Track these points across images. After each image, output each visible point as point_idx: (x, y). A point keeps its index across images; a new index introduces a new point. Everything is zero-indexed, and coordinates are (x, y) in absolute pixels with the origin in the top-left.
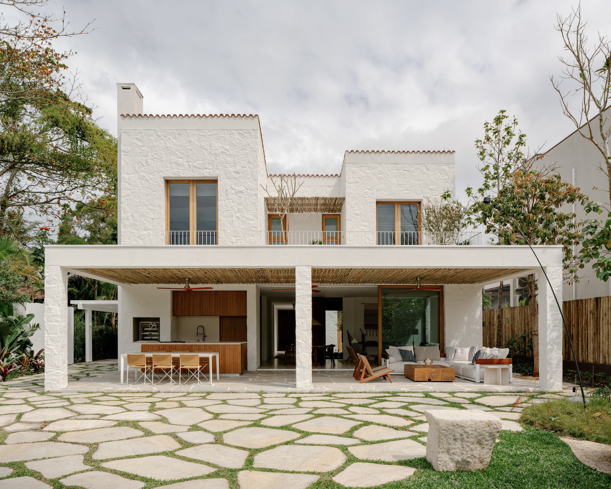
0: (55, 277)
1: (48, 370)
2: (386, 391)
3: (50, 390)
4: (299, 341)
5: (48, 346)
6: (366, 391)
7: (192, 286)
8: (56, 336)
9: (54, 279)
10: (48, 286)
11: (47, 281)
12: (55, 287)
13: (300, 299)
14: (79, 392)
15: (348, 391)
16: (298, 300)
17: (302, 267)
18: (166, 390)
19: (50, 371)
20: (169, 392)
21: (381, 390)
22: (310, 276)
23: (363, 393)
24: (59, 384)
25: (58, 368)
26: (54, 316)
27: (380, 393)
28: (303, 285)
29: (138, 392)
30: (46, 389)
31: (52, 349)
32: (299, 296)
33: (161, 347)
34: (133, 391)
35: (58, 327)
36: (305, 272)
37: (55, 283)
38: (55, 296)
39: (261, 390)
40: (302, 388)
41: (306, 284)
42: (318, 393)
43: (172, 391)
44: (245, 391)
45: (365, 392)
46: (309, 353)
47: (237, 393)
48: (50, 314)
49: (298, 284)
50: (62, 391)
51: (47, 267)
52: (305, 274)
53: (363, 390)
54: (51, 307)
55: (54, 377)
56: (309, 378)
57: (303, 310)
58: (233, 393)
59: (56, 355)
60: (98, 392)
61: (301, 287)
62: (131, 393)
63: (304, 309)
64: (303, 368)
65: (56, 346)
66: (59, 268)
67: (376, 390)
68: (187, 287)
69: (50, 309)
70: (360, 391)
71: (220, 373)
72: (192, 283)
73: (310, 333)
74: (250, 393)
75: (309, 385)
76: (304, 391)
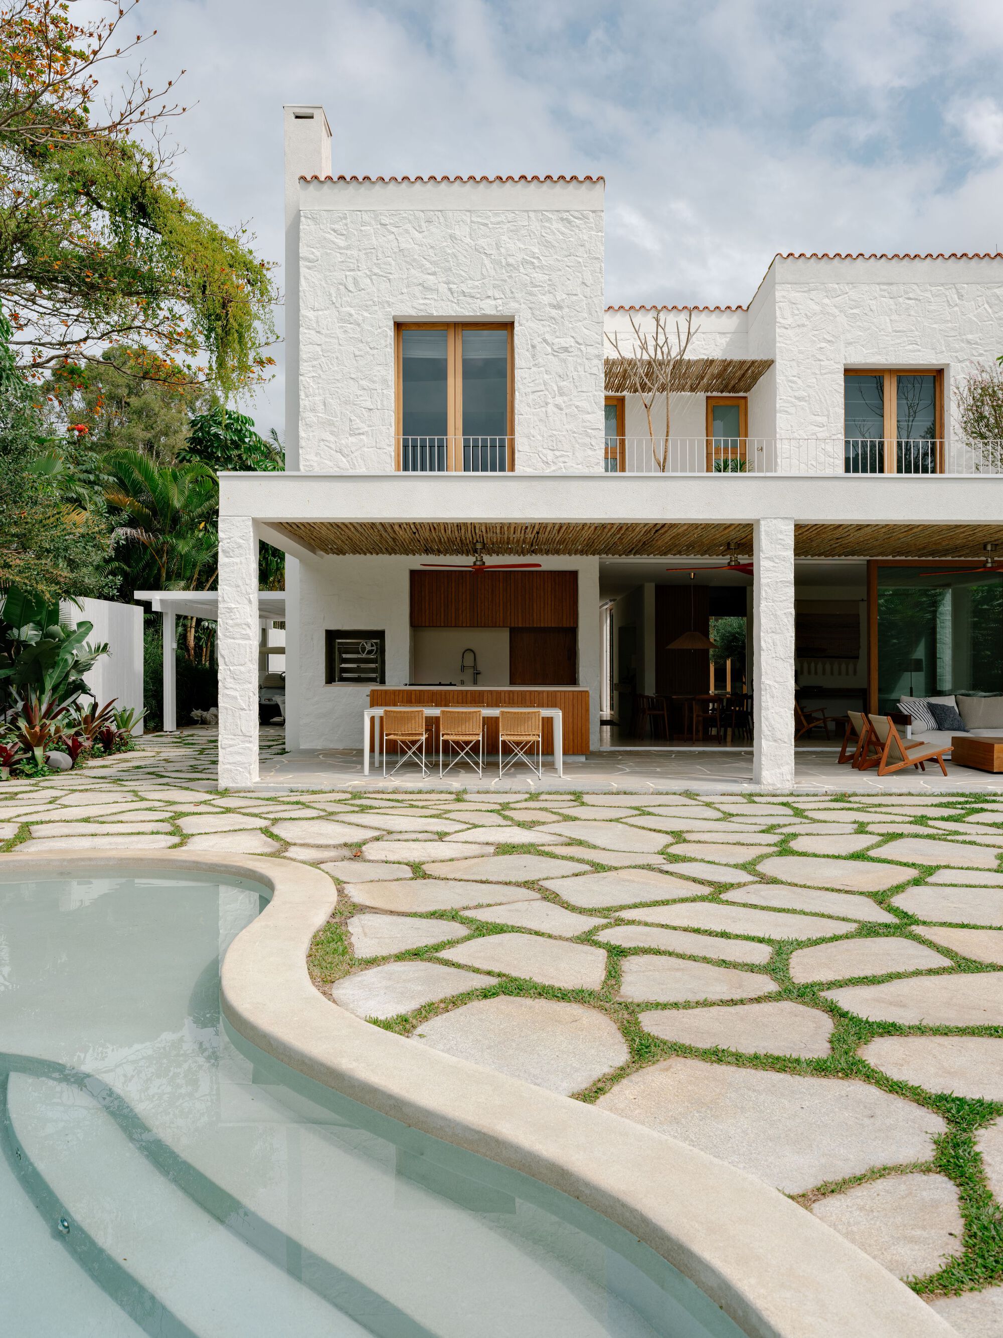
0: (241, 541)
1: (226, 742)
2: (955, 791)
3: (231, 785)
4: (767, 682)
5: (227, 692)
6: (913, 791)
7: (491, 560)
8: (242, 669)
9: (240, 546)
10: (227, 560)
11: (223, 551)
12: (241, 563)
13: (769, 591)
14: (292, 792)
15: (873, 792)
16: (766, 592)
17: (774, 521)
18: (481, 788)
19: (231, 746)
20: (487, 792)
21: (944, 790)
22: (790, 541)
23: (906, 795)
24: (250, 773)
25: (247, 739)
26: (237, 625)
27: (942, 795)
28: (777, 561)
29: (420, 792)
30: (223, 783)
31: (235, 698)
32: (768, 585)
33: (413, 696)
34: (409, 790)
35: (248, 650)
36: (781, 532)
37: (241, 555)
38: (240, 583)
39: (686, 788)
40: (773, 785)
41: (784, 559)
42: (807, 795)
43: (492, 789)
44: (651, 790)
45: (910, 794)
46: (789, 709)
47: (635, 794)
48: (230, 622)
49: (766, 558)
50: (255, 787)
51: (223, 520)
52: (780, 537)
53: (904, 790)
54: (233, 606)
55: (238, 758)
56: (788, 764)
57: (776, 616)
58: (625, 793)
59: (244, 709)
60: (333, 791)
61: (772, 564)
62: (406, 793)
63: (779, 613)
64: (775, 741)
65: (243, 690)
66: (250, 523)
67: (934, 790)
68: (478, 563)
69: (230, 610)
70: (898, 791)
71: (565, 753)
72: (490, 552)
73: (791, 665)
74: (661, 794)
75: (789, 777)
76: (778, 792)
